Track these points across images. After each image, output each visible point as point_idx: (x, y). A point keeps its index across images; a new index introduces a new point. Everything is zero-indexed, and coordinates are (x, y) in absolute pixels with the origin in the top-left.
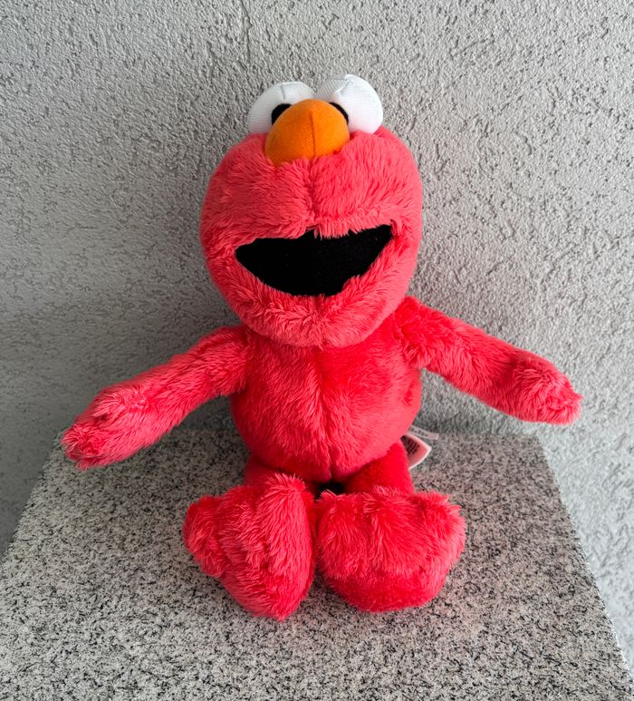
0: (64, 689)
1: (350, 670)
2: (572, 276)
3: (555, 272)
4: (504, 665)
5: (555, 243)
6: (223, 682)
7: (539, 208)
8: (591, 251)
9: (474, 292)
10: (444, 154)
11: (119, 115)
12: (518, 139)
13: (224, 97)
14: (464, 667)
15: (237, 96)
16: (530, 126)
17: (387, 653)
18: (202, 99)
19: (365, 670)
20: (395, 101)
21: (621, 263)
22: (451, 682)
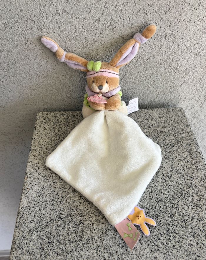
2: (174, 60)
3: (168, 59)
5: (168, 50)
7: (163, 39)
8: (180, 52)
9: (142, 66)
10: (132, 21)
11: (19, 12)
12: (157, 15)
13: (55, 5)
15: (59, 4)
16: (161, 10)
18: (47, 5)
20: (115, 3)
21: (189, 55)
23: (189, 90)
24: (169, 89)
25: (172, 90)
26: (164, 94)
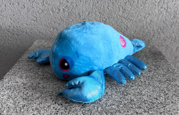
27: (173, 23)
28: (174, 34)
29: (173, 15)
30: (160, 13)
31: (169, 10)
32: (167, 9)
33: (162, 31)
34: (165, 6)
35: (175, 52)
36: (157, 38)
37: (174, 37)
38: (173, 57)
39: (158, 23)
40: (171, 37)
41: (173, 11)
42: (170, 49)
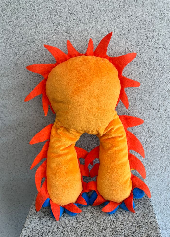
0: (45, 228)
1: (101, 224)
3: (147, 141)
4: (132, 223)
5: (146, 135)
6: (75, 227)
14: (124, 224)
17: (108, 221)
19: (104, 224)
22: (121, 226)
23: (166, 163)
24: (152, 162)
25: (154, 163)
26: (149, 166)
27: (162, 156)
28: (164, 165)
29: (161, 150)
30: (148, 150)
31: (156, 147)
32: (154, 146)
33: (152, 164)
34: (152, 144)
35: (167, 179)
36: (148, 169)
37: (165, 167)
38: (166, 183)
39: (147, 157)
40: (161, 168)
41: (160, 148)
42: (161, 177)
